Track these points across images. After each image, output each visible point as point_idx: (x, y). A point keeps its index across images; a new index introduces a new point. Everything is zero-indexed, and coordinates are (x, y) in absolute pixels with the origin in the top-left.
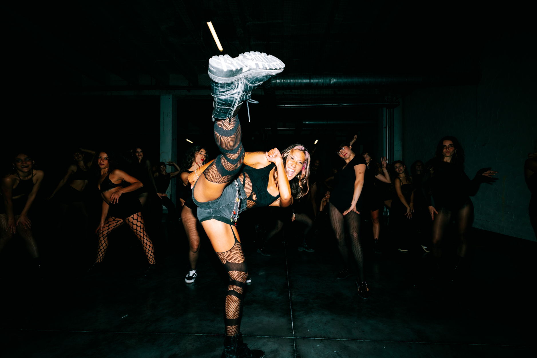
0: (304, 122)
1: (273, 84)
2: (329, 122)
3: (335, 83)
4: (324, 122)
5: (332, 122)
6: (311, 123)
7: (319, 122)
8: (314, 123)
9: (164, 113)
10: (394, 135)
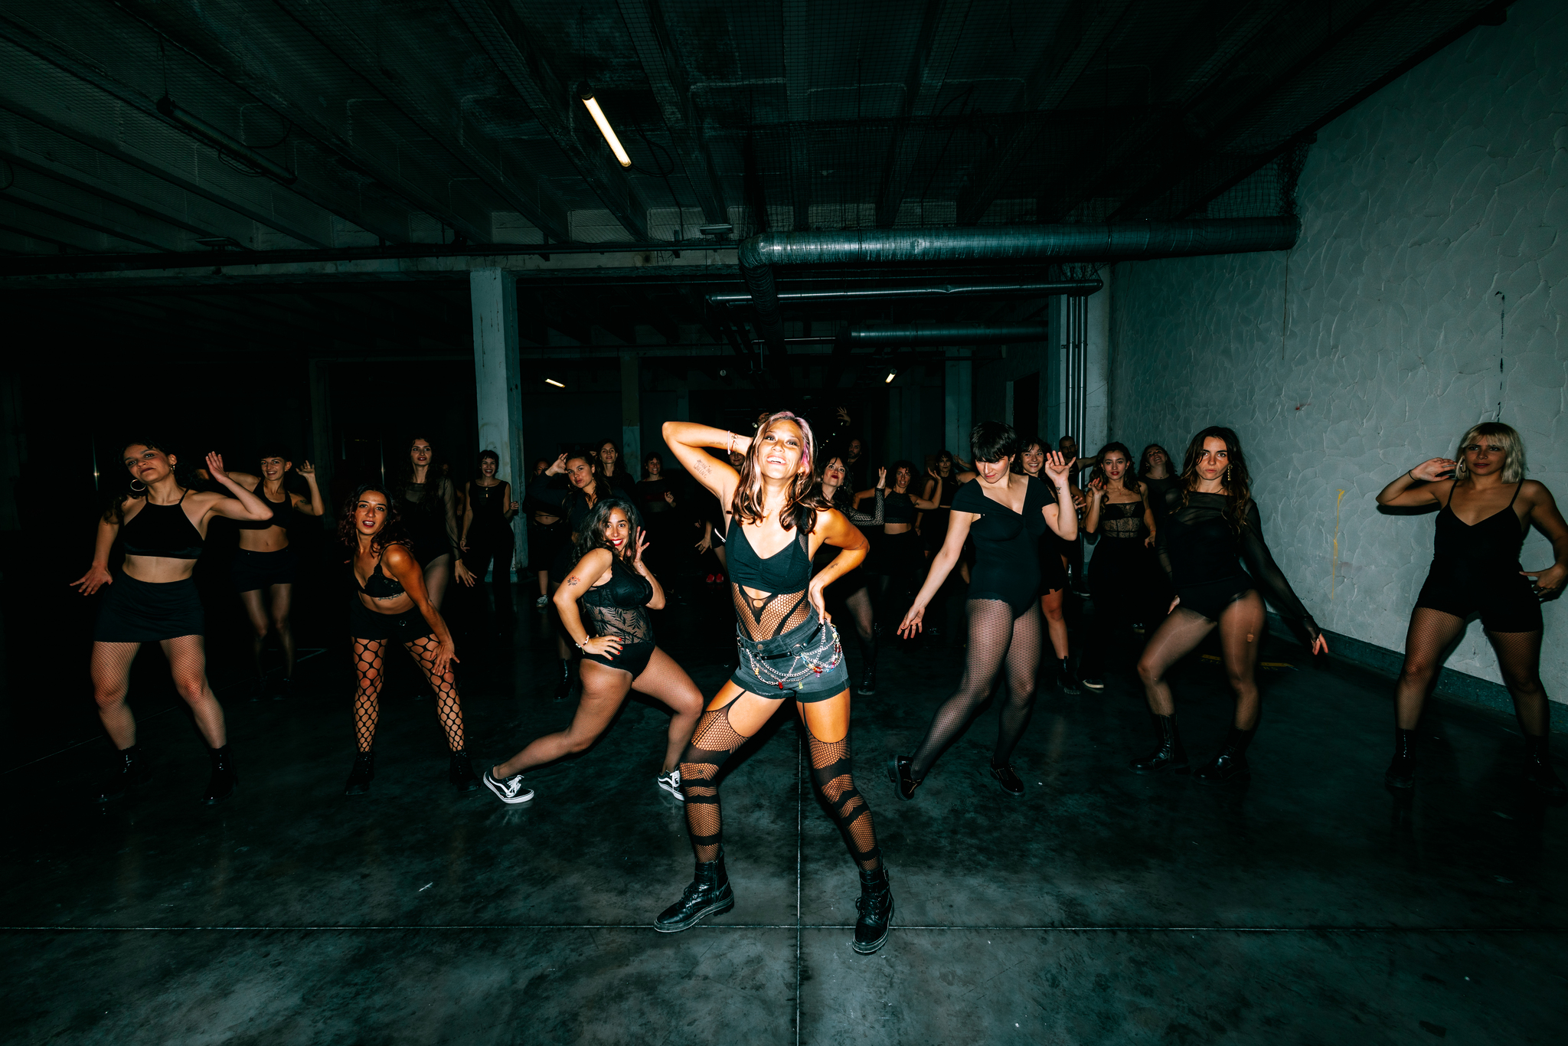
0: (854, 334)
1: (763, 258)
2: (920, 333)
3: (925, 252)
4: (908, 333)
5: (927, 333)
6: (873, 334)
7: (894, 333)
8: (880, 334)
9: (481, 318)
10: (1088, 366)
